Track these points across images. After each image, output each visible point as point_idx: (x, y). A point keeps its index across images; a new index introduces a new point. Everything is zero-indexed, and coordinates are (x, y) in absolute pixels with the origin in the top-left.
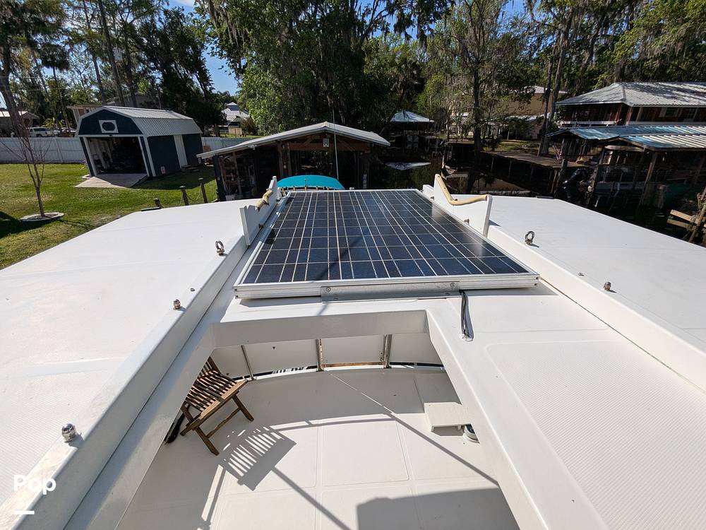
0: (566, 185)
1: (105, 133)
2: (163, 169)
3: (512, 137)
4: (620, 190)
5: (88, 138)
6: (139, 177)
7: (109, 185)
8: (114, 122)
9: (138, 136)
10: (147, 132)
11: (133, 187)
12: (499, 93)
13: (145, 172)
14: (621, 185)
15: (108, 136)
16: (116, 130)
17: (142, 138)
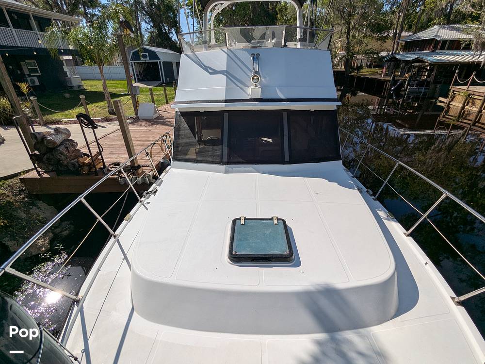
0: (392, 90)
1: (142, 60)
2: (168, 79)
3: (375, 67)
4: (424, 92)
5: (134, 63)
6: (158, 83)
7: (145, 86)
8: (147, 54)
9: (158, 61)
10: (163, 59)
11: (157, 86)
12: (365, 36)
13: (161, 81)
14: (425, 89)
15: (144, 61)
16: (148, 58)
17: (160, 62)
